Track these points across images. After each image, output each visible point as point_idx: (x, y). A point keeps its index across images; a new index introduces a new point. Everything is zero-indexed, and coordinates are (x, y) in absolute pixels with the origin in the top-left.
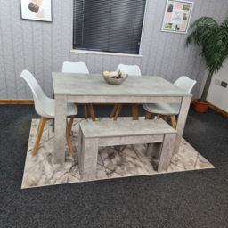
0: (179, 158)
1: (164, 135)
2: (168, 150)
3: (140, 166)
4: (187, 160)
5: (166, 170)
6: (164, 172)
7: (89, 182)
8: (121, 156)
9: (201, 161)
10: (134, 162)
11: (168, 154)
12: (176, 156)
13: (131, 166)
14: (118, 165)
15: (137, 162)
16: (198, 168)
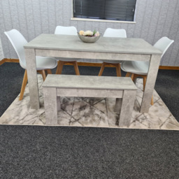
0: (148, 117)
1: (123, 90)
2: (128, 107)
3: (104, 120)
4: (156, 119)
5: (128, 125)
6: (125, 127)
7: (51, 127)
8: (91, 109)
9: (171, 122)
10: (100, 115)
11: (128, 110)
12: (146, 114)
13: (96, 118)
14: (84, 116)
15: (104, 115)
16: (163, 128)
